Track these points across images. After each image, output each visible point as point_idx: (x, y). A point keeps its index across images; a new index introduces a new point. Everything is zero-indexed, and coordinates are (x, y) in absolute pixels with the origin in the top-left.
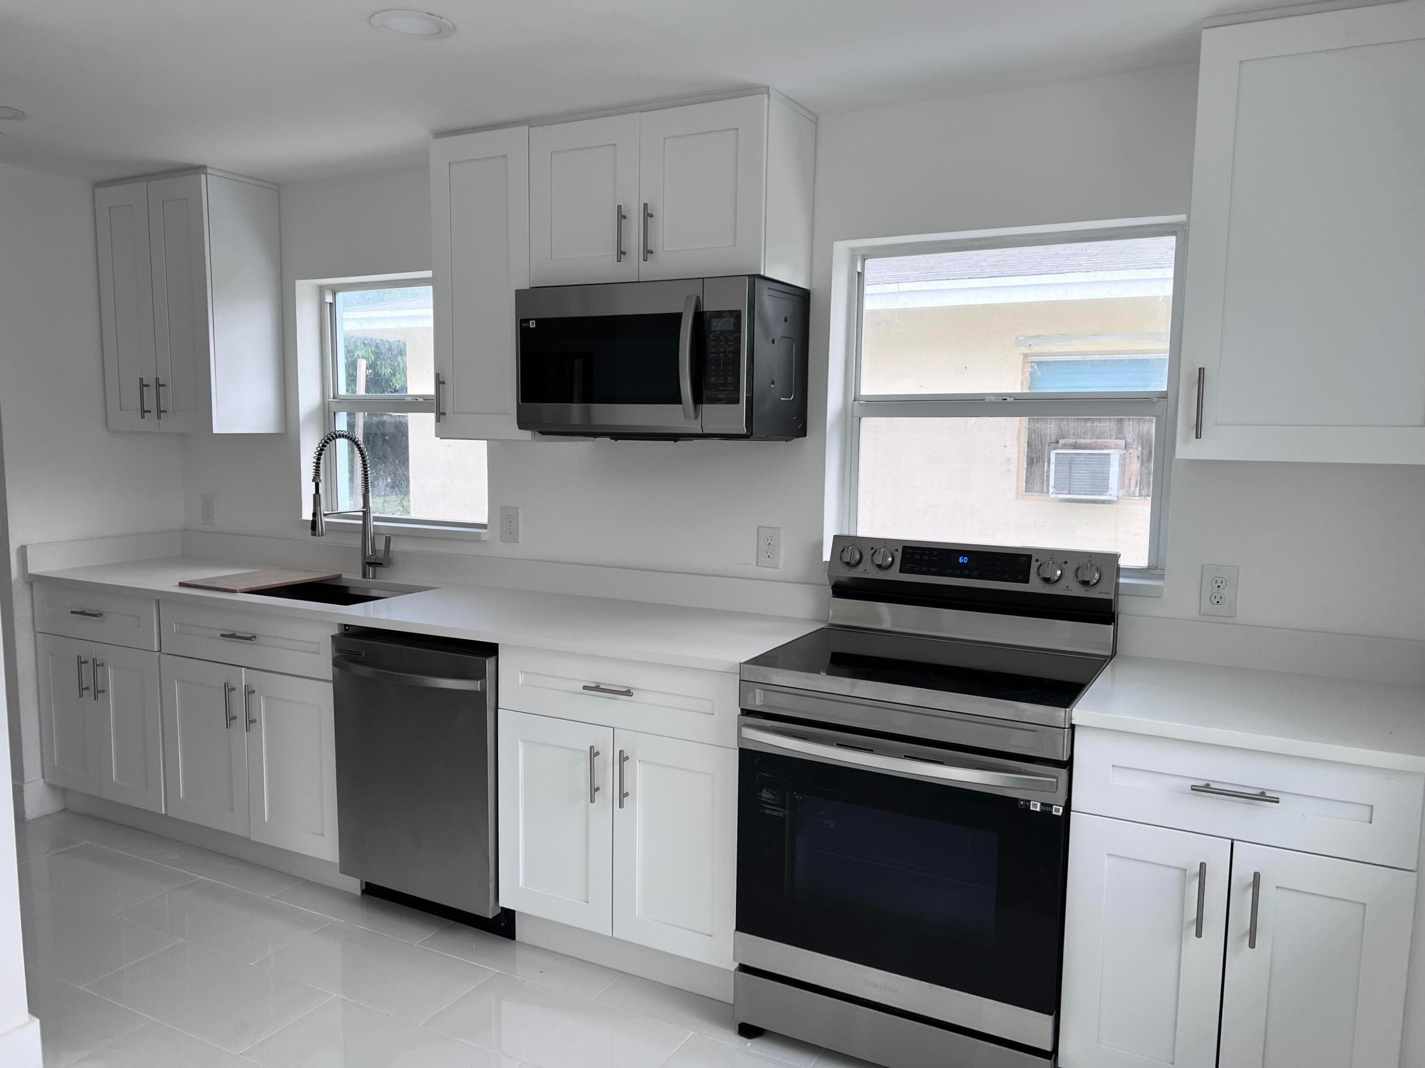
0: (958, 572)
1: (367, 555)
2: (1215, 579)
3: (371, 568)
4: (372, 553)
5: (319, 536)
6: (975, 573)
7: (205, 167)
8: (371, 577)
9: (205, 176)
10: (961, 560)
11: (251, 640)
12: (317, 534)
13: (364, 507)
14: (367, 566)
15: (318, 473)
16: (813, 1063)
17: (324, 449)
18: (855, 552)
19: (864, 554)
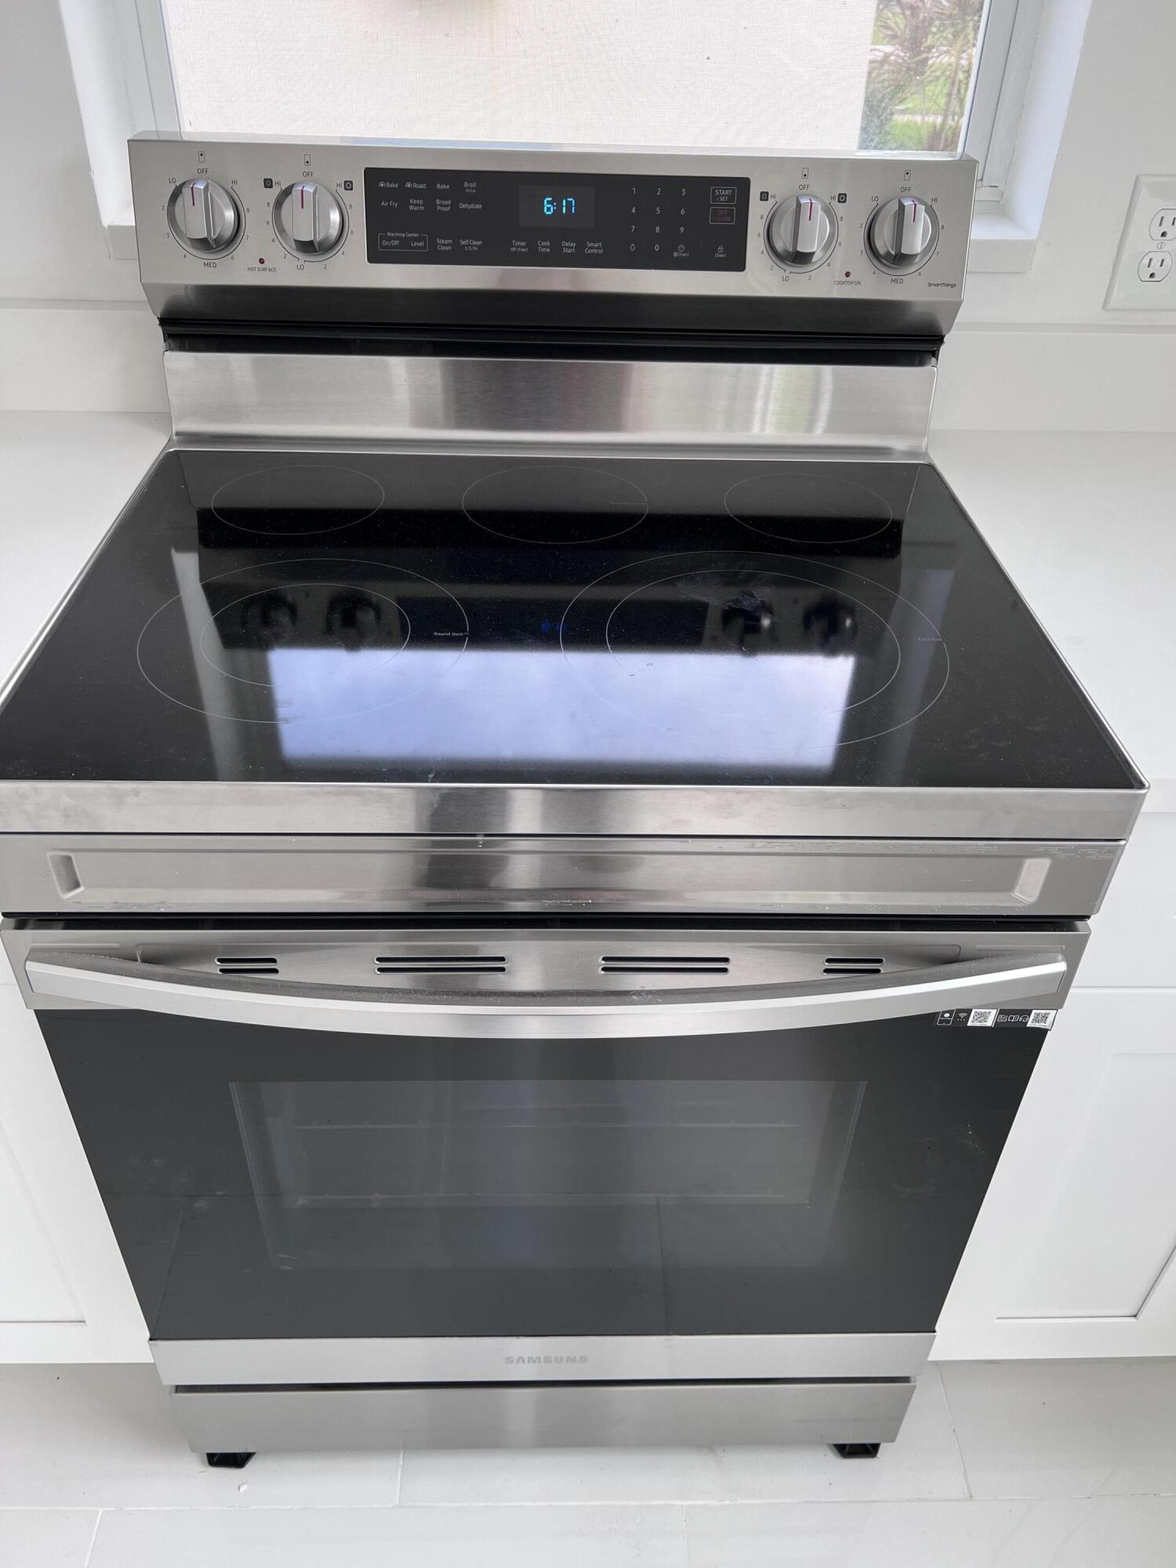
0: (544, 247)
2: (1162, 214)
6: (594, 248)
10: (548, 208)
16: (402, 1455)
18: (217, 198)
19: (246, 203)
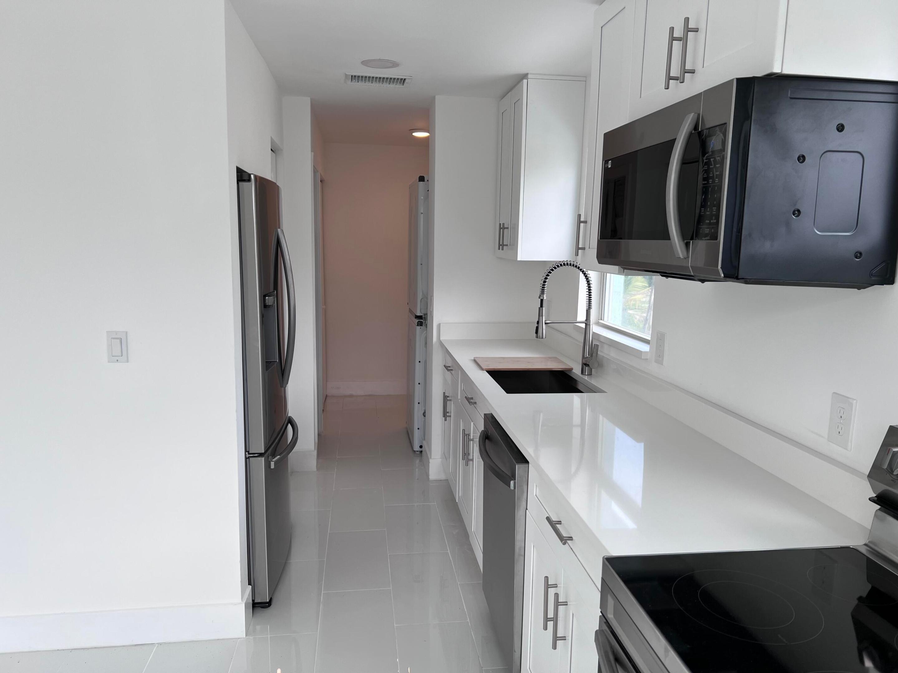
1: (585, 357)
3: (587, 368)
4: (588, 355)
5: (540, 338)
7: (527, 74)
8: (586, 374)
9: (526, 80)
11: (469, 403)
12: (539, 337)
13: (586, 320)
14: (584, 366)
15: (542, 292)
17: (549, 275)
